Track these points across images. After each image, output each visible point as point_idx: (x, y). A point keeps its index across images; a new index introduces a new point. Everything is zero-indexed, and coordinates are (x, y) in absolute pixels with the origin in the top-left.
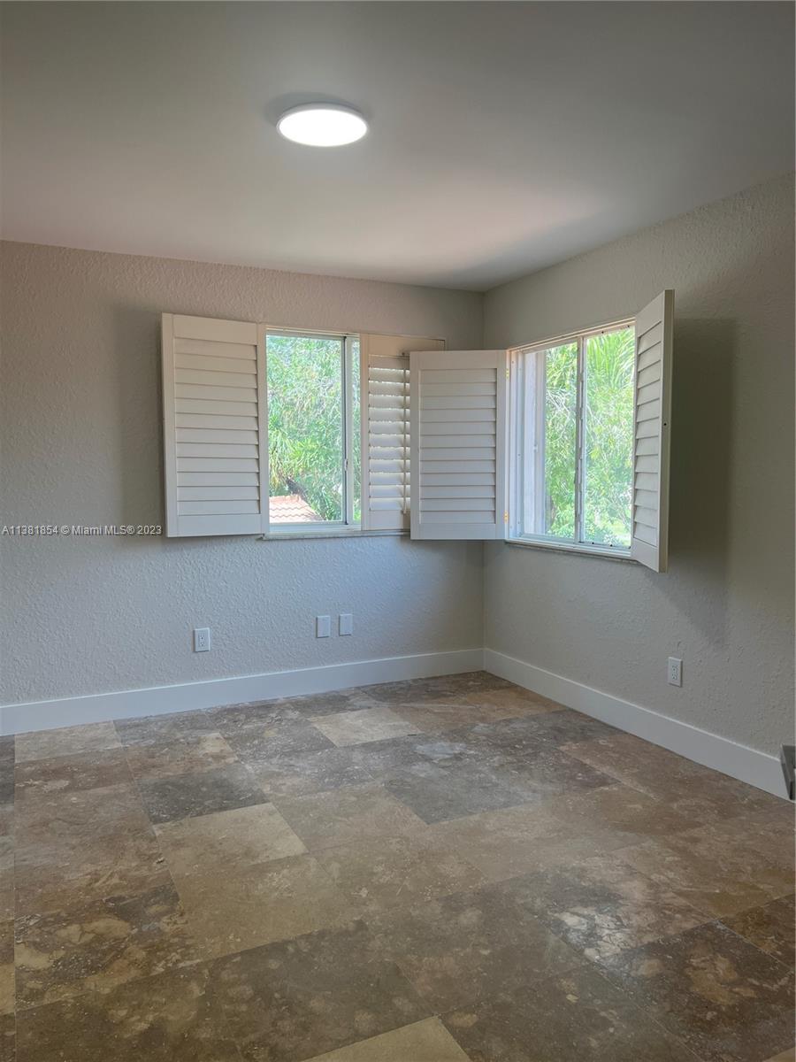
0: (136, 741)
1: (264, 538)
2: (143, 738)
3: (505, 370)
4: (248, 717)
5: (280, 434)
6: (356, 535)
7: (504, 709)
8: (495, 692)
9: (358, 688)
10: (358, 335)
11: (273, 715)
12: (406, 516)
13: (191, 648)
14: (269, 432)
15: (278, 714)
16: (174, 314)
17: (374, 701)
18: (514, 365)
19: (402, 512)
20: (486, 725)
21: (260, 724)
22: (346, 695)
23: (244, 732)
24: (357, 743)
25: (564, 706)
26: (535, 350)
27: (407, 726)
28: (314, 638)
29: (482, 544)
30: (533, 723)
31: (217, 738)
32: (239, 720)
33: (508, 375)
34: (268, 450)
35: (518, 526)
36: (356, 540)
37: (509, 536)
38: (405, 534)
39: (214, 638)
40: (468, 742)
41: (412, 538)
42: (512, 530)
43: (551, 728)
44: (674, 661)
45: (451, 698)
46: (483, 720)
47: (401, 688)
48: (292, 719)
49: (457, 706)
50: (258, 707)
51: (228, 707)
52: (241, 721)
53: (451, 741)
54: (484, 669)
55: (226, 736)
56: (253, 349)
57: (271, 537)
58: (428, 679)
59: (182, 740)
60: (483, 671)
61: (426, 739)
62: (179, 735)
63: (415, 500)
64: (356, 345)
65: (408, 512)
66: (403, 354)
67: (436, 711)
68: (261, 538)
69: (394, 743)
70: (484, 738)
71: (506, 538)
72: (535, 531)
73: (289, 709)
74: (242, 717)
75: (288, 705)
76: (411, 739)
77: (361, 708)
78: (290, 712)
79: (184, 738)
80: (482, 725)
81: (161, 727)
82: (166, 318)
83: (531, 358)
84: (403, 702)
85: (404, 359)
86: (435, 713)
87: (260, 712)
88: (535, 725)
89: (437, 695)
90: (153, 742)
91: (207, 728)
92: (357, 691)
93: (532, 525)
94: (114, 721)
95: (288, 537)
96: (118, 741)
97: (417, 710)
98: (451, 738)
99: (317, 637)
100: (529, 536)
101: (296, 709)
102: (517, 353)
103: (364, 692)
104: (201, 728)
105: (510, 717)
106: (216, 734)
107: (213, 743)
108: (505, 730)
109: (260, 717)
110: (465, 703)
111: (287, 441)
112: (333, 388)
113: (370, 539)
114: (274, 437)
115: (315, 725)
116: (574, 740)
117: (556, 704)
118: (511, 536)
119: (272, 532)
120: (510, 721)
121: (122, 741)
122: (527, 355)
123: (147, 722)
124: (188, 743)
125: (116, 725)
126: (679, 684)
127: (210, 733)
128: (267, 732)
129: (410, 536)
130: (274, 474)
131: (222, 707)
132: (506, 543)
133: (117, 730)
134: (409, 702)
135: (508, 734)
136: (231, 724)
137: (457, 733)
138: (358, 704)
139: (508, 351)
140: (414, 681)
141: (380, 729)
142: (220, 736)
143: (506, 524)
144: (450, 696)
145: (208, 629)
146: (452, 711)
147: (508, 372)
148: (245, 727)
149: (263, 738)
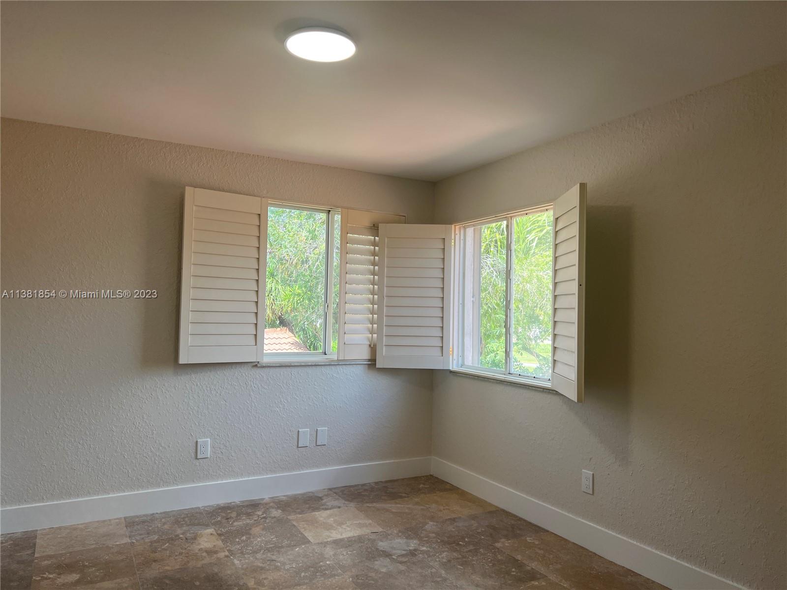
0: (142, 536)
1: (259, 365)
2: (148, 533)
3: (451, 239)
4: (238, 515)
5: (275, 281)
6: (333, 363)
7: (449, 509)
8: (442, 493)
9: (330, 489)
10: (340, 210)
11: (260, 513)
12: (373, 349)
13: (193, 456)
14: (267, 280)
15: (264, 513)
16: (195, 187)
17: (343, 501)
18: (457, 237)
19: (370, 345)
20: (435, 523)
21: (248, 521)
22: (320, 496)
23: (234, 528)
24: (329, 540)
25: (497, 507)
26: (474, 226)
27: (370, 524)
28: (295, 447)
29: (431, 372)
30: (473, 522)
31: (211, 534)
32: (231, 518)
33: (453, 244)
34: (265, 294)
35: (460, 358)
36: (333, 367)
37: (453, 367)
38: (372, 363)
39: (213, 447)
40: (420, 539)
41: (377, 367)
42: (455, 362)
43: (487, 526)
44: (587, 473)
45: (406, 499)
46: (432, 518)
47: (365, 490)
48: (275, 517)
49: (410, 506)
50: (247, 506)
51: (222, 505)
52: (233, 518)
53: (407, 538)
54: (432, 474)
55: (219, 532)
56: (257, 217)
57: (264, 365)
58: (386, 482)
59: (181, 536)
60: (431, 475)
61: (385, 536)
62: (179, 531)
63: (380, 338)
64: (338, 218)
65: (375, 345)
66: (374, 225)
67: (394, 510)
68: (256, 365)
69: (360, 539)
70: (434, 535)
71: (451, 368)
72: (472, 363)
73: (273, 508)
74: (234, 515)
75: (271, 504)
76: (373, 537)
77: (332, 508)
78: (273, 510)
79: (182, 534)
80: (432, 523)
81: (164, 524)
82: (189, 191)
83: (470, 231)
84: (367, 503)
85: (374, 229)
86: (392, 513)
87: (249, 511)
88: (475, 524)
89: (394, 496)
90: (156, 537)
91: (204, 525)
92: (330, 492)
93: (470, 358)
94: (125, 518)
95: (278, 365)
96: (126, 537)
97: (378, 510)
98: (407, 535)
99: (298, 447)
100: (469, 367)
101: (278, 508)
102: (460, 228)
103: (335, 493)
104: (199, 524)
105: (454, 516)
106: (210, 530)
107: (207, 539)
108: (451, 528)
109: (248, 515)
110: (417, 503)
111: (280, 287)
112: (317, 249)
113: (344, 366)
114: (270, 284)
115: (294, 523)
116: (507, 537)
117: (491, 505)
118: (454, 367)
119: (266, 360)
120: (453, 520)
121: (130, 537)
122: (467, 229)
123: (153, 518)
124: (186, 539)
125: (125, 521)
126: (591, 493)
127: (205, 529)
128: (253, 529)
129: (375, 364)
130: (269, 312)
131: (218, 505)
132: (451, 372)
133: (126, 526)
134: (372, 502)
135: (452, 531)
136: (224, 521)
137: (412, 531)
138: (330, 504)
139: (453, 226)
140: (376, 483)
141: (348, 526)
142: (214, 533)
143: (451, 357)
144: (405, 497)
145: (209, 440)
146: (407, 511)
147: (453, 241)
148: (235, 524)
149: (250, 534)
